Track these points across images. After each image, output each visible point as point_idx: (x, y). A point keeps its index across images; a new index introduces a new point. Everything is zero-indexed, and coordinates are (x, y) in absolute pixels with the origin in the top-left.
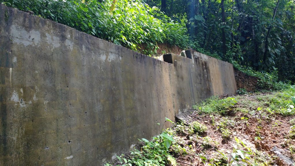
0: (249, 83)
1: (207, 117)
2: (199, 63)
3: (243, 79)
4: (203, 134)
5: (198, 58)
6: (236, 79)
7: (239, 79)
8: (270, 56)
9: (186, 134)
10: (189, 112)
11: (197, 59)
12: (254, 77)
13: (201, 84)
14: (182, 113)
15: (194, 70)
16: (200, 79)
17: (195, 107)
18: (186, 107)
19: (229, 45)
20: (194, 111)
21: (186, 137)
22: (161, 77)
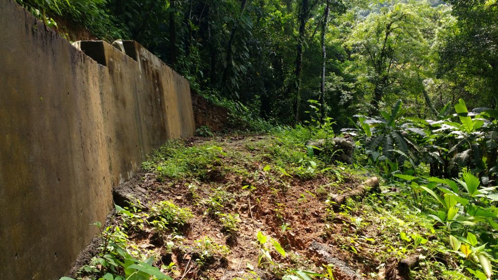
0: (213, 117)
1: (176, 186)
2: (149, 73)
3: (205, 110)
4: (184, 229)
5: (147, 61)
6: (194, 108)
7: (199, 110)
8: (233, 75)
9: (148, 233)
10: (138, 178)
11: (146, 63)
12: (221, 107)
13: (152, 115)
14: (125, 181)
15: (142, 86)
16: (150, 106)
17: (147, 164)
18: (132, 165)
19: (180, 47)
20: (146, 174)
21: (148, 241)
22: (86, 96)
